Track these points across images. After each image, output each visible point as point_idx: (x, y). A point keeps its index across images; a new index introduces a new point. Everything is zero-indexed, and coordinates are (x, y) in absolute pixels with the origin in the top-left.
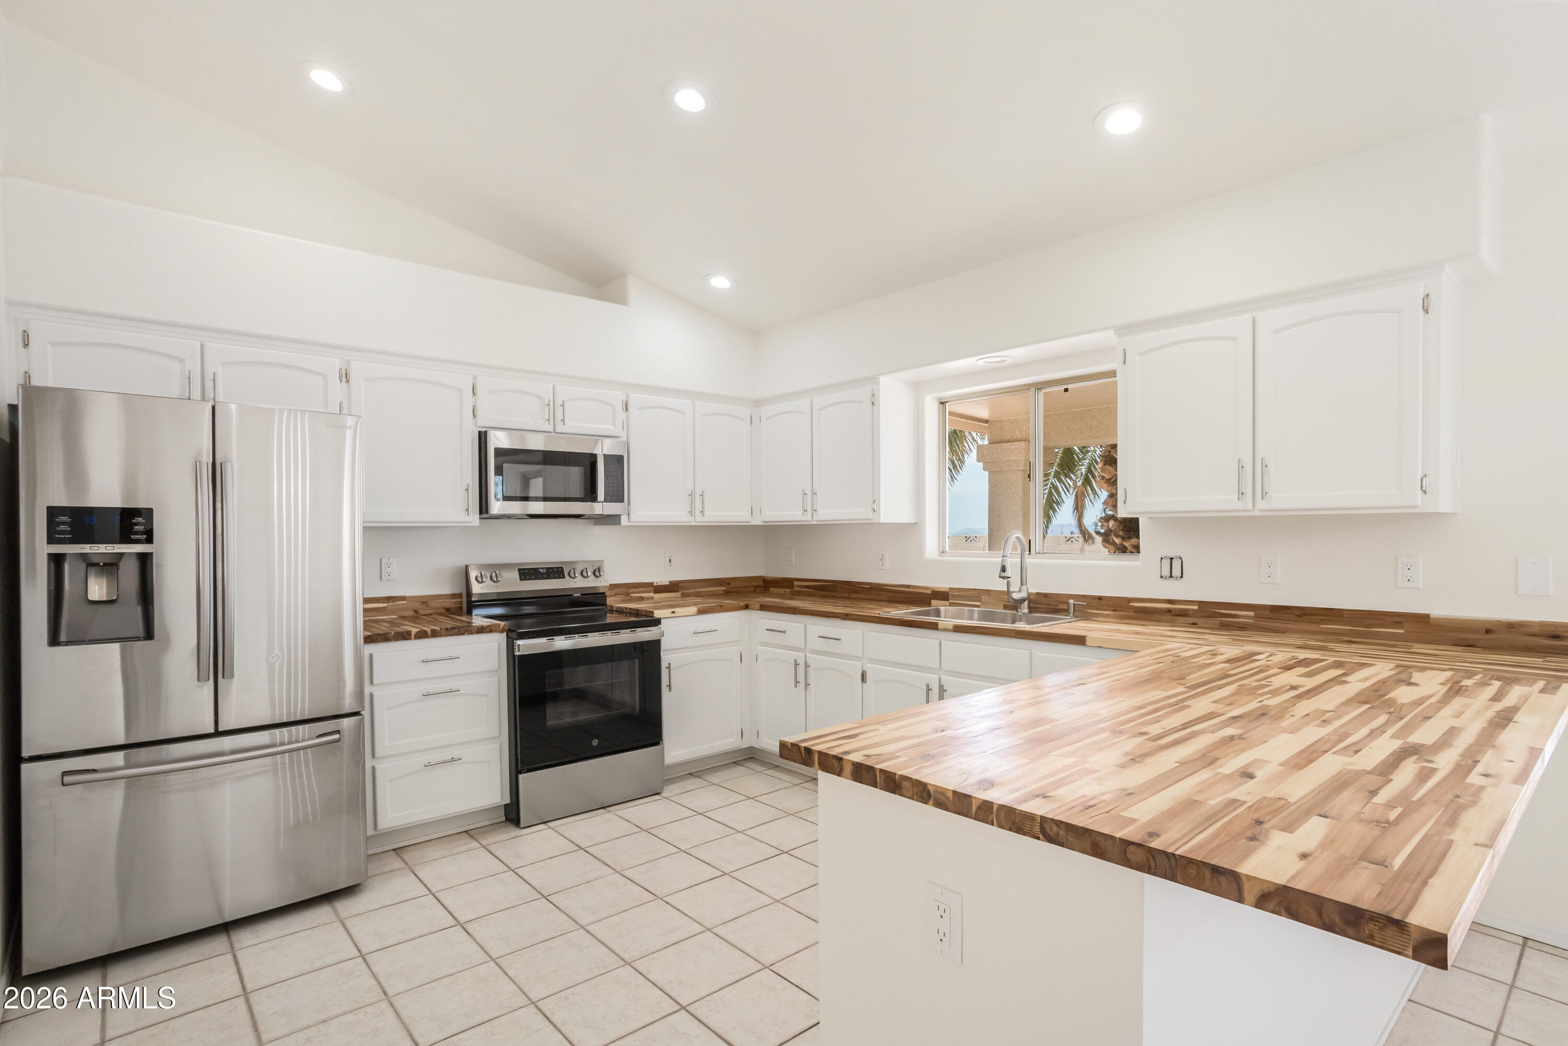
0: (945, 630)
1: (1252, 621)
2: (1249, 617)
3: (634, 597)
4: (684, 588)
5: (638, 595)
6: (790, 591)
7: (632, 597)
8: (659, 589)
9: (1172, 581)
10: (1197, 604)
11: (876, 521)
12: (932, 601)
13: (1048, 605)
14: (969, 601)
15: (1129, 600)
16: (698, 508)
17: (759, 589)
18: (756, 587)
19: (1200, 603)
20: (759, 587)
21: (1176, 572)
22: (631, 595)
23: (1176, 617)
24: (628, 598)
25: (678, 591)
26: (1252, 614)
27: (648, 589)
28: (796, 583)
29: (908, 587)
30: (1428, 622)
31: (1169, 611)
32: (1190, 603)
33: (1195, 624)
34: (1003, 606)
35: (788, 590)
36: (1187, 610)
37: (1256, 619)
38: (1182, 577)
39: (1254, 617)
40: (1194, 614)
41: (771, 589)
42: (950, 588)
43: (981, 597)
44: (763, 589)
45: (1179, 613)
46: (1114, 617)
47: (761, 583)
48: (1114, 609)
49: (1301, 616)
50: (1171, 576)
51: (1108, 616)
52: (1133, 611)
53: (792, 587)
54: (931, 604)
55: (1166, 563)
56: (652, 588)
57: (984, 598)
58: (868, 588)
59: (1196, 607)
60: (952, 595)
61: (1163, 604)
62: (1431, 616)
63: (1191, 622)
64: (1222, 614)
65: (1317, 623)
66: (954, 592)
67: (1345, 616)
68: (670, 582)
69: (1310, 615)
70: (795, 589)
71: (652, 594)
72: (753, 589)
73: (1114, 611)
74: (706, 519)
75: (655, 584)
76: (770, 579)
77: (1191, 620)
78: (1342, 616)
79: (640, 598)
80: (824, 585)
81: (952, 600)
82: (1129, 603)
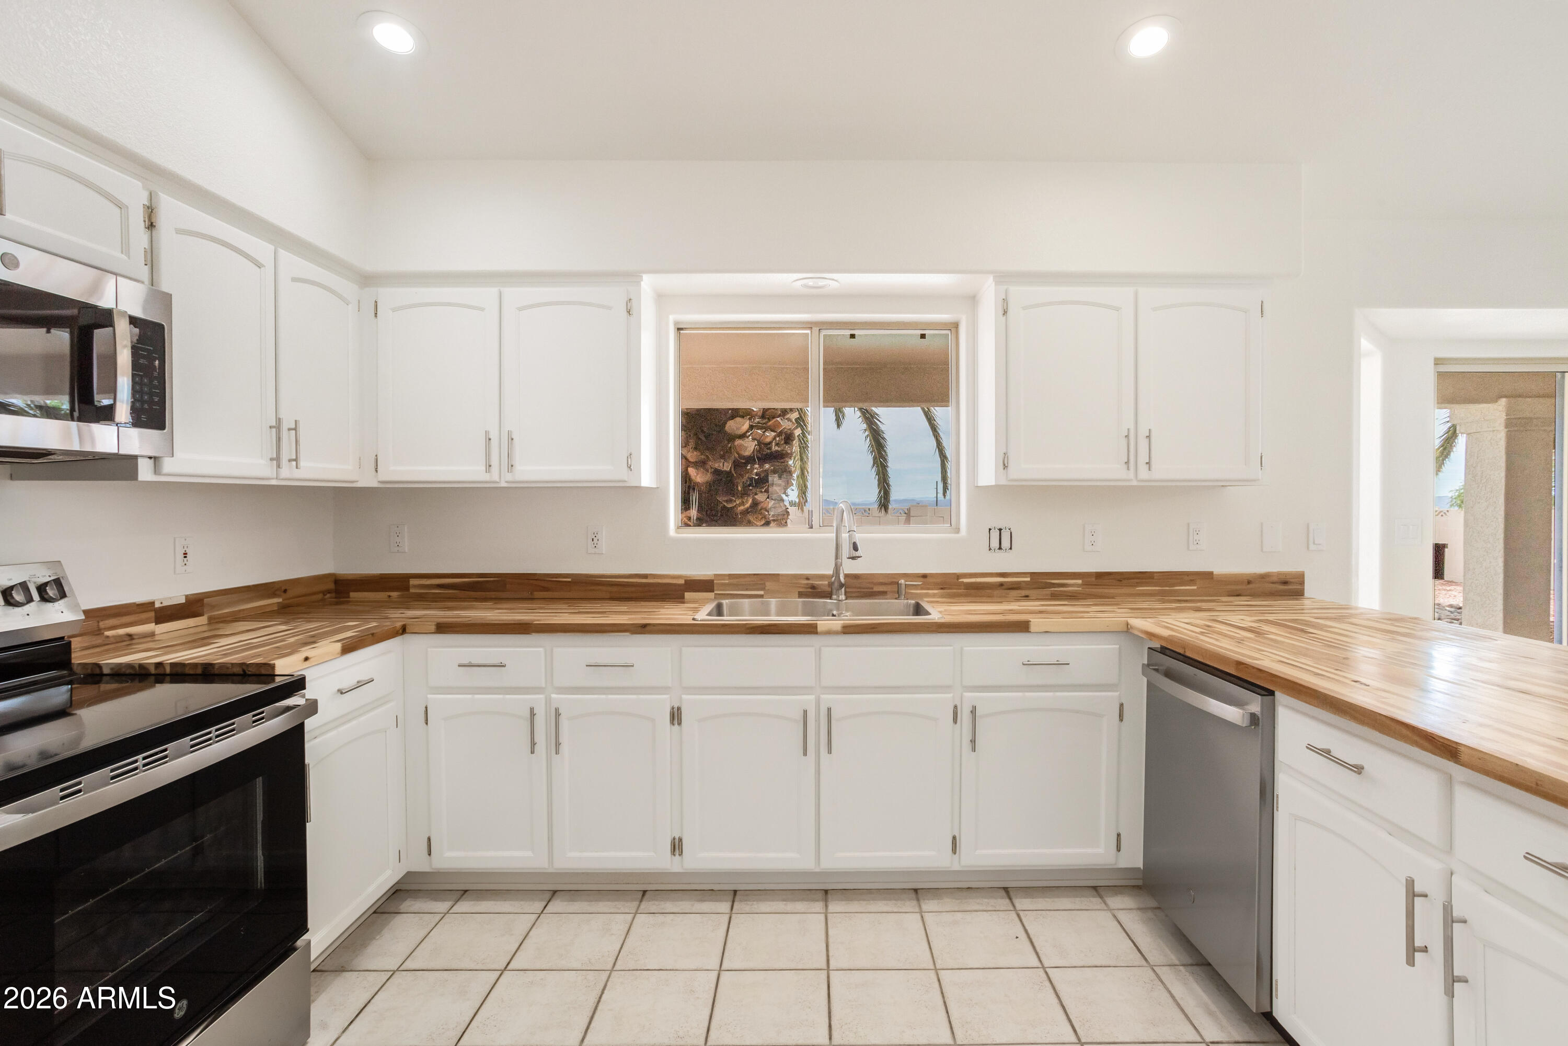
0: (829, 633)
1: (1081, 589)
2: (1078, 585)
3: (113, 636)
4: (213, 607)
5: (121, 631)
6: (400, 597)
7: (108, 637)
8: (166, 614)
9: (1001, 553)
10: (1029, 575)
11: (634, 483)
12: (686, 594)
13: (860, 588)
14: (747, 590)
15: (958, 576)
16: (287, 452)
17: (328, 595)
18: (324, 593)
19: (1032, 574)
20: (329, 593)
21: (1006, 543)
22: (107, 633)
23: (1008, 591)
24: (98, 640)
25: (203, 615)
26: (1080, 582)
27: (144, 616)
28: (413, 582)
29: (645, 576)
30: (1212, 578)
31: (1001, 585)
32: (1023, 576)
33: (1027, 596)
34: (797, 593)
35: (394, 594)
36: (1019, 583)
37: (1084, 587)
38: (1011, 549)
39: (1082, 585)
40: (1027, 586)
41: (352, 594)
42: (716, 575)
43: (765, 584)
44: (333, 595)
45: (1010, 587)
46: (942, 596)
47: (331, 586)
48: (942, 587)
49: (1121, 581)
50: (1000, 548)
51: (934, 595)
52: (963, 587)
53: (407, 588)
54: (683, 598)
55: (995, 534)
56: (152, 614)
57: (769, 585)
58: (569, 582)
59: (1028, 579)
60: (718, 584)
61: (996, 578)
62: (1214, 573)
63: (1024, 595)
64: (1054, 584)
65: (1132, 586)
66: (724, 580)
67: (1155, 578)
68: (187, 596)
69: (1128, 579)
70: (412, 590)
71: (150, 627)
72: (320, 596)
73: (942, 589)
74: (298, 474)
75: (157, 605)
76: (350, 578)
77: (1024, 593)
78: (1153, 578)
79: (128, 638)
80: (478, 582)
81: (718, 590)
82: (958, 579)
